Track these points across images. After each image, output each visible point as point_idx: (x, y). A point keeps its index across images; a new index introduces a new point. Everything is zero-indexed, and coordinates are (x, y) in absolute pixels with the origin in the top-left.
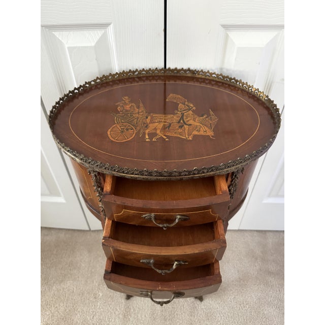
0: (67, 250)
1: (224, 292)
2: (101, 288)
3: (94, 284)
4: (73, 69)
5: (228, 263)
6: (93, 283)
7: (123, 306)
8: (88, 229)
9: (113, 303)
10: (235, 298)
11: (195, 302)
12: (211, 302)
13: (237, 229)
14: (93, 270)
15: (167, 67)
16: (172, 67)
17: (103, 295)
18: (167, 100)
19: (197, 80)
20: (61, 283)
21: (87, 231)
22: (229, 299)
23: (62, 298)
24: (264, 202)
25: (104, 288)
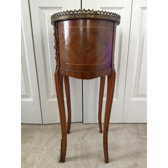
6: (41, 144)
24: (132, 100)
25: (47, 146)
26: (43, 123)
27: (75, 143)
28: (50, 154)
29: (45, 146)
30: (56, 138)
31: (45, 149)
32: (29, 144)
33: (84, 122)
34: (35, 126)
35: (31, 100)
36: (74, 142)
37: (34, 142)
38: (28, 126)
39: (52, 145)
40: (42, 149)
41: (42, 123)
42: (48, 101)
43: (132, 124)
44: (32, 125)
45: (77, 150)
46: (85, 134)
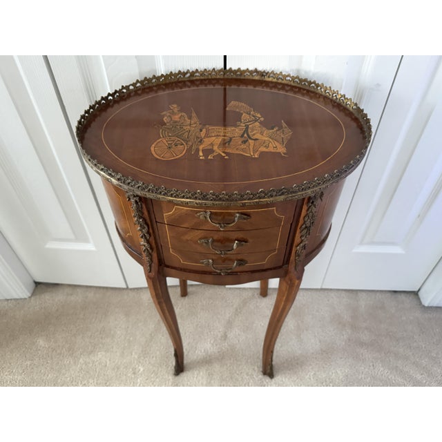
0: (97, 313)
1: (301, 367)
2: (141, 361)
3: (133, 356)
4: (107, 69)
5: (307, 330)
6: (132, 354)
8: (125, 286)
9: (158, 380)
10: (314, 374)
11: (263, 380)
12: (284, 380)
13: (319, 287)
14: (131, 339)
15: (228, 68)
16: (235, 68)
17: (144, 370)
18: (227, 109)
19: (267, 84)
20: (90, 354)
21: (124, 289)
22: (308, 376)
23: (92, 373)
24: (354, 251)
25: (146, 361)
26: (129, 287)
27: (208, 351)
35: (90, 247)
36: (204, 350)
39: (156, 357)
45: (212, 374)
46: (229, 324)
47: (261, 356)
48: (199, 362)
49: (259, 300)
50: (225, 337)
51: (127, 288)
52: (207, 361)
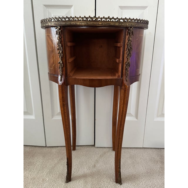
1: (137, 179)
3: (43, 174)
7: (62, 186)
11: (116, 185)
12: (128, 185)
13: (142, 147)
17: (49, 180)
22: (141, 183)
24: (155, 120)
25: (50, 176)
26: (47, 146)
27: (85, 172)
28: (53, 186)
29: (47, 176)
30: (61, 165)
31: (47, 180)
32: (28, 172)
33: (96, 146)
34: (37, 148)
35: (32, 117)
36: (83, 172)
37: (34, 170)
38: (28, 149)
39: (56, 174)
40: (43, 180)
41: (45, 146)
42: (53, 119)
43: (154, 150)
44: (33, 147)
45: (87, 182)
46: (97, 161)
47: (114, 175)
48: (80, 177)
49: (112, 152)
50: (95, 166)
51: (46, 146)
52: (84, 176)
